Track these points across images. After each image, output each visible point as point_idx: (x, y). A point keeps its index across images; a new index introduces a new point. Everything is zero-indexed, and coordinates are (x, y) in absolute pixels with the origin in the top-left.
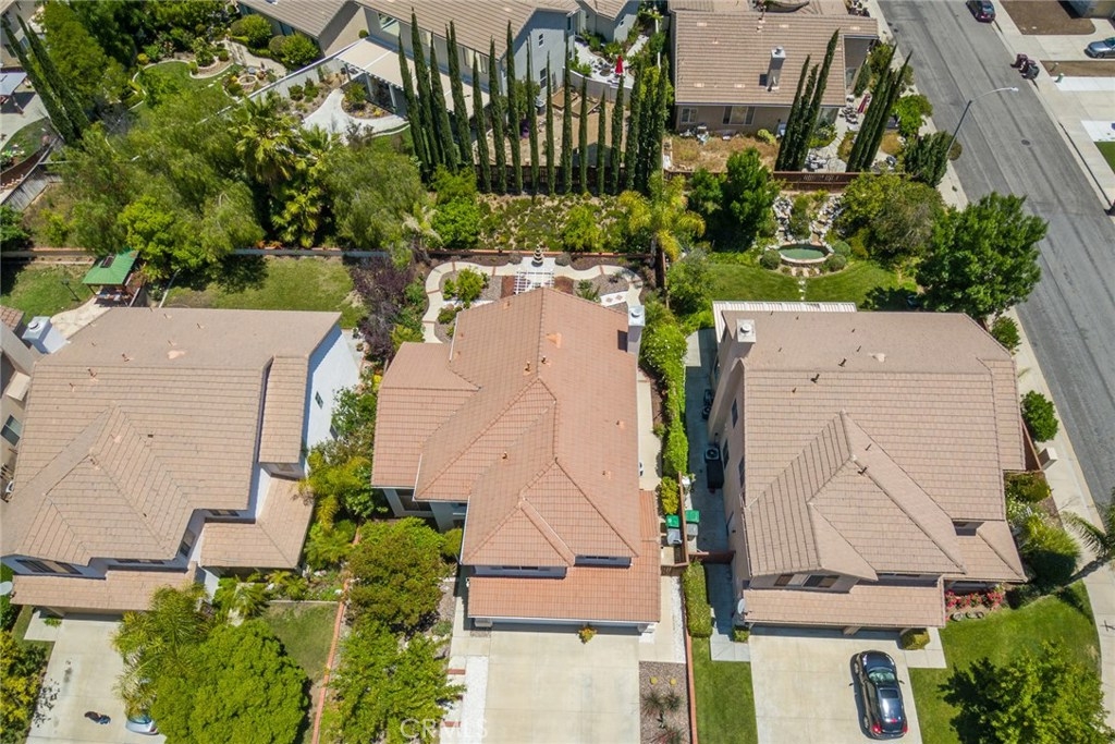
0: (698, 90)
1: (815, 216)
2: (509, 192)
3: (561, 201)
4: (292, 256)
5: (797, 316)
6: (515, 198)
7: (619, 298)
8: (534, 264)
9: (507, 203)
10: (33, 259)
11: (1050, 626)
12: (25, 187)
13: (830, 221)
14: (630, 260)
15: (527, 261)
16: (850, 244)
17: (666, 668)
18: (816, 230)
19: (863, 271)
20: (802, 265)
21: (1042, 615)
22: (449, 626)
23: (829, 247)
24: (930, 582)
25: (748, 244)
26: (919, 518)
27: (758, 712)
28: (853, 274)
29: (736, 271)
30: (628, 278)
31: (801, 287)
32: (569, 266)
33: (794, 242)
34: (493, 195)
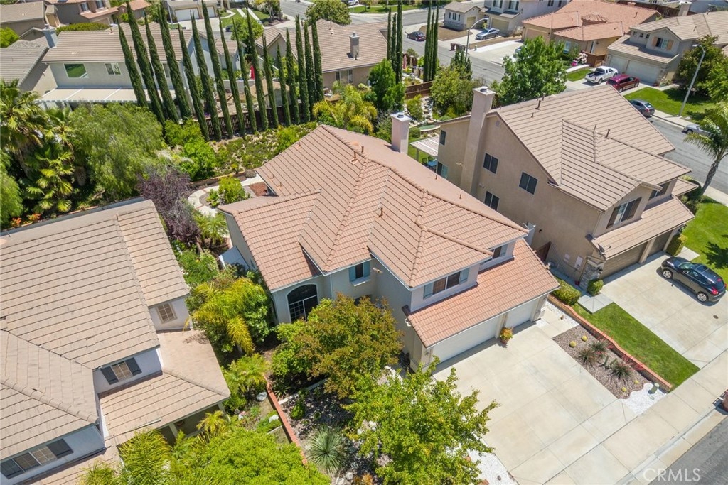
2: (223, 138)
3: (264, 135)
6: (229, 141)
9: (225, 144)
17: (571, 334)
21: (707, 213)
24: (669, 197)
27: (648, 326)
34: (213, 142)
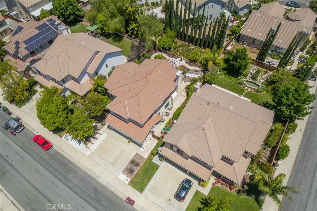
0: (248, 32)
1: (262, 76)
2: (184, 41)
3: (195, 48)
4: (130, 39)
5: (223, 92)
6: (184, 43)
7: (194, 76)
8: (180, 60)
9: (182, 43)
10: (83, 21)
11: (245, 204)
12: (87, 5)
13: (265, 79)
14: (204, 68)
15: (179, 59)
16: (267, 87)
17: (141, 157)
18: (260, 80)
19: (266, 96)
20: (249, 88)
21: (245, 200)
22: (105, 125)
23: (261, 86)
24: (209, 168)
25: (239, 76)
26: (211, 149)
28: (263, 95)
29: (230, 82)
30: (200, 72)
31: (245, 92)
32: (188, 64)
33: (251, 81)
34: (180, 40)
